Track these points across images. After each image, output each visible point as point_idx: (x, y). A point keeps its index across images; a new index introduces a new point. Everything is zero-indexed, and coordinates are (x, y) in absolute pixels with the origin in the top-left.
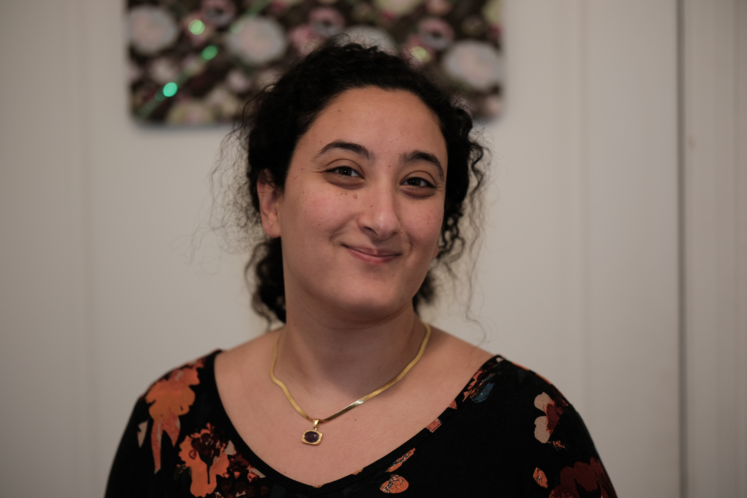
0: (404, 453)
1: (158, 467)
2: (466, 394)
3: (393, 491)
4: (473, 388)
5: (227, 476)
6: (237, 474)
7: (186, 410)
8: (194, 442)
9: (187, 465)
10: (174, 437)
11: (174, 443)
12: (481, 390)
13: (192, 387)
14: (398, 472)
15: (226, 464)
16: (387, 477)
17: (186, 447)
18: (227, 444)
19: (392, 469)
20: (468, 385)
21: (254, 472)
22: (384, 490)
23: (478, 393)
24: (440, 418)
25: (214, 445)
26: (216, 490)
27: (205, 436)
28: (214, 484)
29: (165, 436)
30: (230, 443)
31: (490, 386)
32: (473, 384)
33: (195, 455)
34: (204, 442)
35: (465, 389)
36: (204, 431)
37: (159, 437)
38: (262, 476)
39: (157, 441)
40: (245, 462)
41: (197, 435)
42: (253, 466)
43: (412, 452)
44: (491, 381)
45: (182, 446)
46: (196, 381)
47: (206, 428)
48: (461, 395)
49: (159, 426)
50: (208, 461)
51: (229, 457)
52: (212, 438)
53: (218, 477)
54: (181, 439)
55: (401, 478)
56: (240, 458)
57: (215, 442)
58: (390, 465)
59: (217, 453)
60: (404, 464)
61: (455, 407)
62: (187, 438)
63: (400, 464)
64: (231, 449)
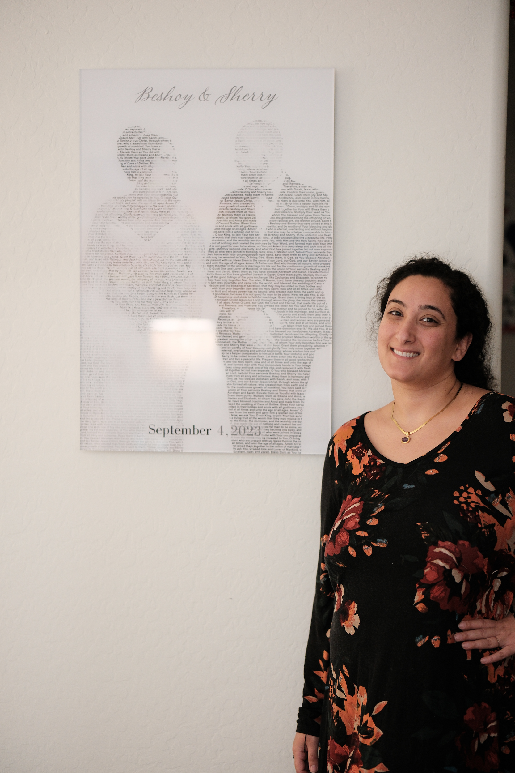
0: (445, 444)
1: (337, 464)
2: (473, 411)
3: (440, 461)
4: (476, 408)
5: (368, 465)
6: (372, 463)
7: (349, 437)
8: (353, 451)
9: (350, 462)
10: (344, 450)
11: (344, 453)
12: (479, 408)
13: (353, 427)
14: (442, 453)
15: (368, 459)
16: (438, 455)
17: (350, 454)
18: (368, 451)
19: (440, 452)
20: (474, 407)
21: (380, 462)
22: (436, 461)
23: (478, 410)
24: (461, 425)
25: (362, 452)
26: (363, 471)
27: (358, 448)
28: (362, 469)
29: (340, 450)
30: (369, 450)
31: (482, 405)
32: (476, 406)
33: (354, 457)
34: (358, 451)
35: (473, 409)
36: (357, 446)
37: (337, 451)
38: (383, 462)
39: (336, 453)
40: (376, 458)
41: (354, 448)
42: (380, 459)
43: (449, 443)
44: (483, 403)
45: (347, 453)
46: (355, 425)
47: (359, 445)
48: (471, 412)
49: (337, 445)
50: (360, 459)
51: (369, 456)
52: (361, 449)
53: (364, 465)
54: (347, 450)
55: (444, 455)
56: (373, 456)
57: (363, 450)
58: (439, 450)
59: (364, 455)
60: (445, 449)
61: (468, 419)
62: (350, 449)
63: (443, 449)
64: (370, 453)
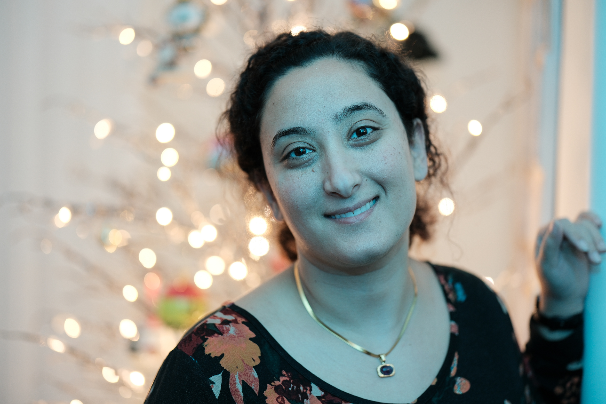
0: (452, 358)
2: (451, 297)
3: (463, 391)
4: (451, 291)
7: (258, 361)
11: (256, 392)
13: (252, 340)
14: (457, 375)
17: (271, 394)
19: (453, 373)
22: (457, 392)
23: (456, 293)
25: (298, 390)
27: (286, 383)
29: (246, 386)
31: (459, 285)
32: (447, 288)
34: (286, 388)
39: (237, 391)
40: (337, 400)
41: (277, 383)
42: (348, 401)
43: (457, 356)
44: (456, 281)
45: (266, 394)
46: (252, 334)
48: (447, 298)
51: (319, 398)
52: (293, 384)
55: (463, 380)
56: (330, 397)
58: (450, 370)
59: (305, 396)
63: (456, 368)
